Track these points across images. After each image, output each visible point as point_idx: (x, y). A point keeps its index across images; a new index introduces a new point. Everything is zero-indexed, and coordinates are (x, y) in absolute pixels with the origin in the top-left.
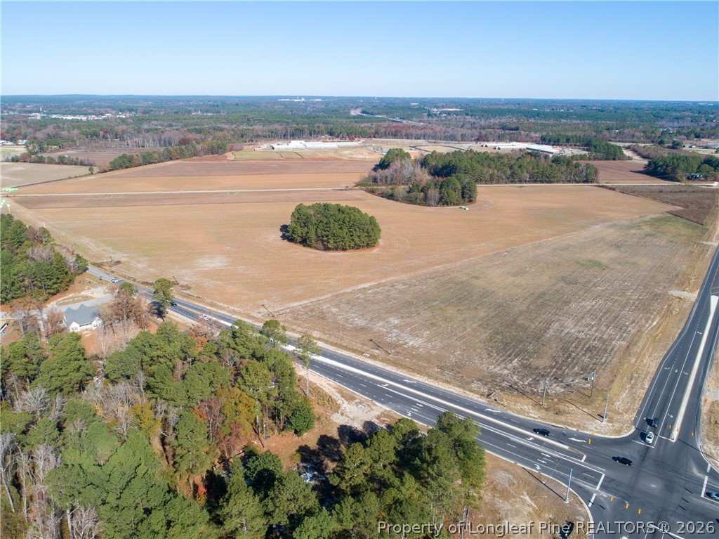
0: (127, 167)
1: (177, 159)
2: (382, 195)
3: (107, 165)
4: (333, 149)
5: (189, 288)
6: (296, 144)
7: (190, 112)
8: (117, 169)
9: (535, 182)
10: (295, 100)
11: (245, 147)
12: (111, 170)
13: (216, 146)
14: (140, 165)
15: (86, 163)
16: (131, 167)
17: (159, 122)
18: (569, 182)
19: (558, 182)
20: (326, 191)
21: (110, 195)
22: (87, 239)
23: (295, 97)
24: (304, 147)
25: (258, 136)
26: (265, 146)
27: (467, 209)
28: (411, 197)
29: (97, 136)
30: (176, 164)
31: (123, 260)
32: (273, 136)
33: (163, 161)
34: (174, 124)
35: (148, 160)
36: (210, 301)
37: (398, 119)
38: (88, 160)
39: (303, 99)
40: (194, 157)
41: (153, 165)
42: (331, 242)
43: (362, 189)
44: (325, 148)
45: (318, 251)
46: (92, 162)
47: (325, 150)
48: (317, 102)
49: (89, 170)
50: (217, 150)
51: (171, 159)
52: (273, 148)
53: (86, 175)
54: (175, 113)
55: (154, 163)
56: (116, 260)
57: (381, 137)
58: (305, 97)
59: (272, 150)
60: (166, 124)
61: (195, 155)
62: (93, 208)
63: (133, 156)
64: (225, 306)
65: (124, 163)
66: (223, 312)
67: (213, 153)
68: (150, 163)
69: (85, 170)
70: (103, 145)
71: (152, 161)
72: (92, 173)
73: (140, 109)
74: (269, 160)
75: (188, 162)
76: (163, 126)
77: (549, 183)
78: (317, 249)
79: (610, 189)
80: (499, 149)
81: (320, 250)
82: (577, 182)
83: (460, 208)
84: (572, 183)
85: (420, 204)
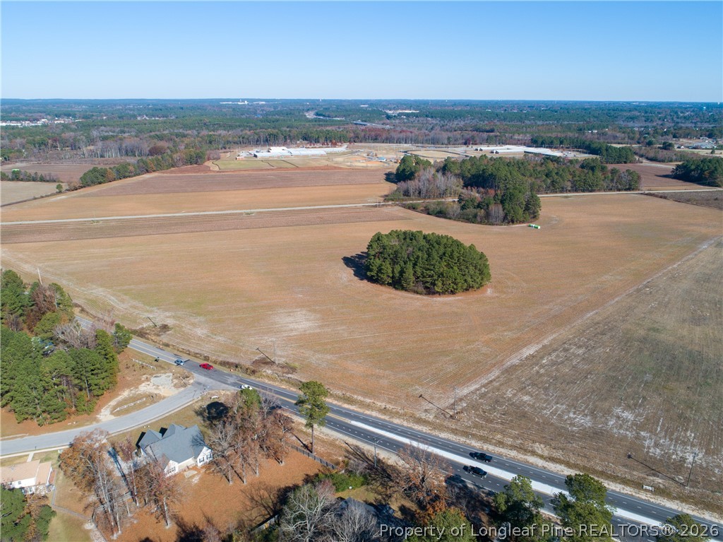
0: (100, 183)
1: (154, 171)
2: (427, 211)
3: (76, 181)
4: (322, 156)
5: (293, 370)
6: (277, 151)
7: (135, 117)
8: (89, 185)
9: (576, 191)
10: (239, 103)
11: (222, 155)
12: (82, 187)
13: (195, 156)
14: (115, 180)
15: (48, 178)
16: (104, 182)
17: (108, 128)
18: (611, 190)
19: (599, 190)
20: (356, 208)
21: (98, 221)
22: (100, 289)
23: (238, 100)
24: (290, 154)
25: (228, 142)
26: (243, 154)
27: (539, 227)
28: (467, 215)
29: (46, 145)
30: (155, 177)
31: (170, 322)
32: (245, 142)
33: (139, 174)
34: (126, 129)
35: (122, 173)
36: (339, 393)
37: (359, 122)
38: (50, 175)
39: (246, 102)
40: (172, 169)
41: (129, 179)
42: (440, 284)
43: (397, 205)
44: (313, 155)
45: (418, 296)
46: (55, 178)
47: (314, 158)
48: (263, 105)
49: (57, 188)
50: (195, 159)
51: (148, 171)
52: (255, 156)
53: (52, 195)
54: (120, 118)
55: (129, 177)
56: (159, 324)
57: (361, 142)
58: (248, 100)
59: (255, 159)
60: (118, 130)
61: (173, 166)
62: (86, 241)
63: (106, 169)
64: (368, 400)
65: (95, 178)
66: (374, 414)
67: (191, 164)
68: (125, 177)
69: (52, 187)
70: (55, 156)
71: (127, 174)
72: (60, 192)
73: (78, 114)
74: (262, 170)
75: (168, 175)
76: (114, 132)
77: (591, 191)
78: (417, 293)
79: (661, 197)
80: (497, 153)
81: (421, 294)
82: (619, 190)
83: (530, 226)
84: (614, 191)
85: (481, 223)
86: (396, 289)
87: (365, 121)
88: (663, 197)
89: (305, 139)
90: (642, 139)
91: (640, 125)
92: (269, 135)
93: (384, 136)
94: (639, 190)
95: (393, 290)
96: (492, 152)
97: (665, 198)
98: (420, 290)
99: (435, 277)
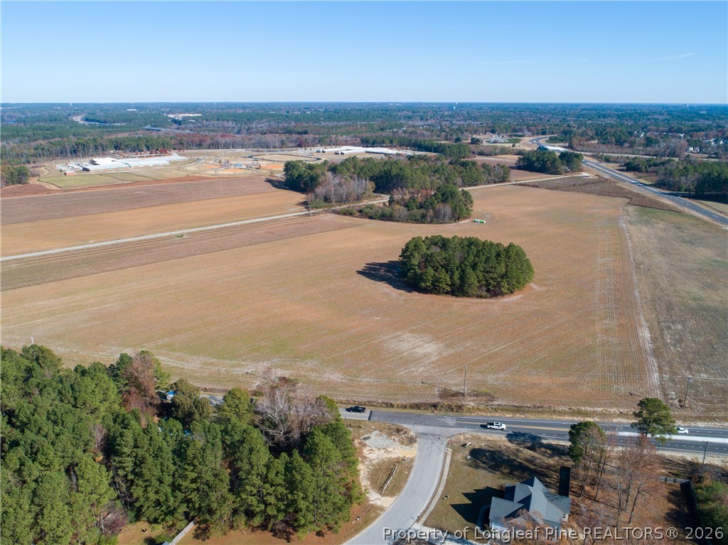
13: (17, 173)
24: (127, 165)
27: (485, 222)
28: (415, 216)
36: (564, 408)
37: (150, 127)
43: (328, 212)
50: (18, 178)
52: (86, 170)
59: (88, 173)
64: (598, 409)
67: (13, 183)
77: (475, 185)
78: (481, 297)
79: (534, 186)
80: (342, 154)
81: (485, 298)
82: (495, 183)
83: (475, 221)
84: (492, 184)
85: (431, 222)
86: (457, 296)
87: (156, 126)
88: (535, 186)
89: (116, 148)
90: (449, 136)
91: (423, 124)
92: (76, 144)
93: (209, 141)
94: (509, 181)
95: (454, 298)
96: (337, 154)
97: (537, 187)
98: (484, 293)
99: (499, 279)
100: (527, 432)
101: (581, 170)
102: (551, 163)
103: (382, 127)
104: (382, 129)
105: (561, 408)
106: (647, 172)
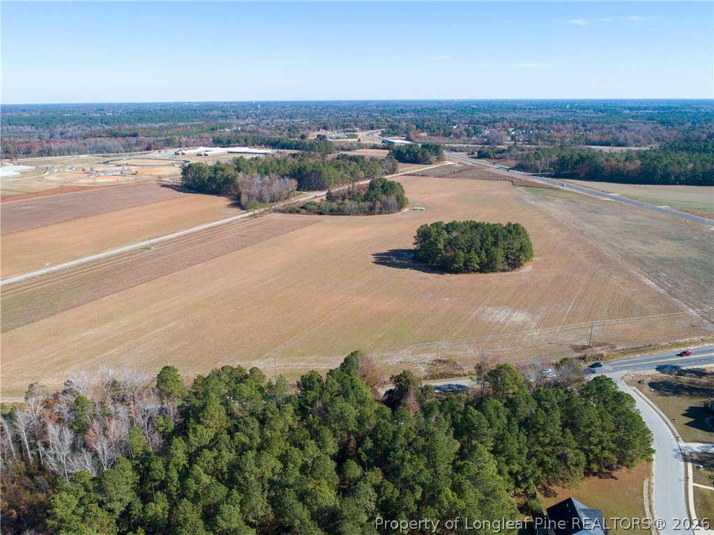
27: (424, 209)
28: (363, 208)
43: (270, 212)
78: (504, 271)
80: (206, 155)
82: (387, 174)
83: (415, 210)
85: (380, 213)
88: (423, 175)
94: (397, 172)
95: (483, 275)
96: (199, 155)
97: (426, 176)
98: (507, 267)
99: (517, 254)
100: (666, 364)
101: (444, 160)
102: (421, 154)
103: (212, 127)
104: (213, 129)
105: (664, 344)
106: (495, 158)
